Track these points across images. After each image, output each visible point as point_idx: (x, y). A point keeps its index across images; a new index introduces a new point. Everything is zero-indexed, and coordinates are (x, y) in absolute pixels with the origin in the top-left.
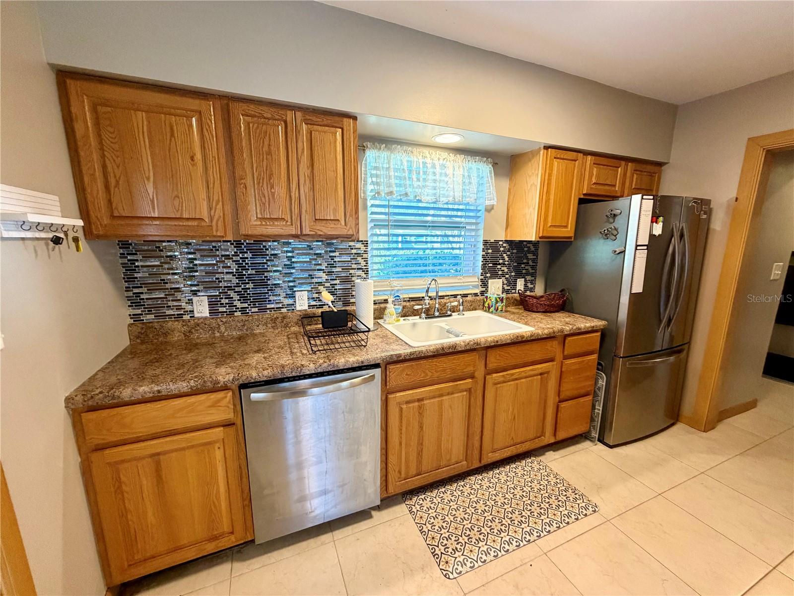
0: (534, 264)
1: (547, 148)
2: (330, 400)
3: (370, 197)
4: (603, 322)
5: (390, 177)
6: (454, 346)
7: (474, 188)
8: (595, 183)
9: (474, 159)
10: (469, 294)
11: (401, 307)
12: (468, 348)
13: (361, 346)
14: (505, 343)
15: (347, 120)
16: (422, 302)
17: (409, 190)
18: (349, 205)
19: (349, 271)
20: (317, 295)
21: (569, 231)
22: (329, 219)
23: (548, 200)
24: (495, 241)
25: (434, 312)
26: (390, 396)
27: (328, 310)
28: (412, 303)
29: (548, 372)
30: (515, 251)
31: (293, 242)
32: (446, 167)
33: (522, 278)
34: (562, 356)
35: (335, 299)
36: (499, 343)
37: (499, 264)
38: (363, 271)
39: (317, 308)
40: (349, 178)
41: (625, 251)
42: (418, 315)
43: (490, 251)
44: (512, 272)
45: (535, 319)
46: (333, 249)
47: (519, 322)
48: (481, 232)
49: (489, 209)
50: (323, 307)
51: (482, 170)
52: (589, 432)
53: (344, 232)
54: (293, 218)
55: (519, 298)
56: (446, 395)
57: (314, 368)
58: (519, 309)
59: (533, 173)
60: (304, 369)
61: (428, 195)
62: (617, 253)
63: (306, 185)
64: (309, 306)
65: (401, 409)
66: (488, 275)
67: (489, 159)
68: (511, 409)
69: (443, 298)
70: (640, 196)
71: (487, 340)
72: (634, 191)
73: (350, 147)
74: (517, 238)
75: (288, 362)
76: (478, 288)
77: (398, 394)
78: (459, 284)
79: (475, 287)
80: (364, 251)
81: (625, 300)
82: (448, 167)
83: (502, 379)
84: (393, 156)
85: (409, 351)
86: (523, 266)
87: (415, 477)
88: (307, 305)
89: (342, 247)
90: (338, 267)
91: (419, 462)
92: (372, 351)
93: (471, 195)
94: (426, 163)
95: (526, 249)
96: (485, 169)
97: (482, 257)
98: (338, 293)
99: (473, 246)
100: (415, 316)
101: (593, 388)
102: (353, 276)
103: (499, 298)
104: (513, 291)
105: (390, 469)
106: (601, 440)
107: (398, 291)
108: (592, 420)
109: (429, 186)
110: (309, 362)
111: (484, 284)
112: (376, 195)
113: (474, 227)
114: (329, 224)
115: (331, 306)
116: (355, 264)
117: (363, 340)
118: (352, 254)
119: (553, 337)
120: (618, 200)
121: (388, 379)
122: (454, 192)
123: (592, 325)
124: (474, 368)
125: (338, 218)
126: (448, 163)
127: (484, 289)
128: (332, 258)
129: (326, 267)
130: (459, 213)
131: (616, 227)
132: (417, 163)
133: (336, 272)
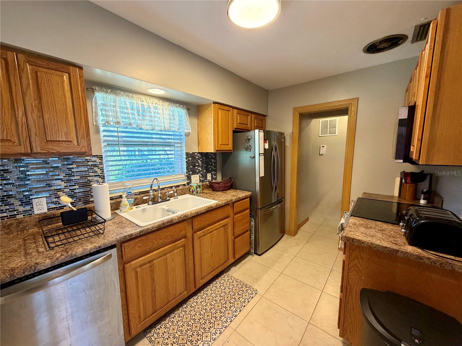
0: (215, 165)
1: (215, 103)
2: (70, 285)
3: (101, 125)
4: (250, 192)
5: (116, 112)
6: (171, 221)
7: (177, 122)
8: (239, 123)
9: (175, 105)
10: (180, 185)
11: (133, 200)
12: (180, 220)
13: (98, 234)
14: (202, 212)
15: (73, 68)
16: (149, 194)
17: (132, 121)
18: (80, 130)
19: (87, 178)
20: (56, 200)
21: (230, 147)
22: (61, 140)
23: (218, 131)
24: (192, 153)
25: (158, 199)
26: (126, 266)
27: (69, 210)
28: (142, 195)
29: (227, 224)
30: (204, 158)
31: (26, 159)
32: (157, 109)
33: (210, 173)
34: (233, 213)
35: (75, 200)
36: (199, 213)
37: (196, 166)
38: (99, 177)
39: (57, 210)
40: (78, 110)
41: (255, 156)
42: (147, 203)
43: (190, 159)
44: (204, 170)
45: (218, 195)
46: (71, 163)
47: (210, 198)
48: (184, 148)
49: (187, 135)
50: (63, 208)
51: (181, 112)
52: (250, 251)
53: (78, 150)
54: (21, 140)
55: (209, 185)
56: (169, 253)
57: (50, 263)
58: (210, 190)
59: (209, 116)
60: (39, 266)
61: (147, 125)
62: (252, 157)
63: (34, 113)
64: (48, 209)
65: (136, 272)
66: (191, 173)
67: (185, 106)
68: (210, 250)
69: (164, 190)
70: (258, 130)
71: (192, 213)
72: (256, 127)
73: (78, 88)
74: (205, 151)
75: (20, 264)
76: (186, 181)
77: (133, 262)
78: (174, 180)
79: (184, 180)
80: (100, 163)
81: (258, 180)
82: (159, 109)
83: (203, 234)
84: (117, 98)
85: (139, 230)
86: (209, 166)
87: (152, 315)
88: (47, 208)
89: (79, 161)
90: (76, 175)
91: (154, 304)
92: (108, 236)
93: (175, 126)
94: (144, 105)
95: (210, 157)
96: (182, 112)
97: (186, 163)
98: (77, 195)
99: (180, 157)
100: (144, 203)
101: (249, 227)
102: (91, 182)
103: (198, 186)
104: (206, 181)
105: (131, 318)
106: (255, 253)
107: (130, 188)
108: (251, 244)
109: (147, 120)
110: (45, 259)
111: (189, 178)
112: (106, 124)
113: (179, 145)
114: (62, 145)
115: (71, 206)
116: (92, 172)
117: (101, 229)
118: (89, 165)
119: (227, 204)
120: (250, 132)
121: (124, 254)
122: (164, 124)
123: (245, 195)
124: (185, 231)
125: (70, 140)
126: (159, 106)
127: (189, 181)
128: (70, 169)
129: (64, 177)
130: (170, 137)
131: (250, 145)
132: (137, 104)
133: (74, 180)
